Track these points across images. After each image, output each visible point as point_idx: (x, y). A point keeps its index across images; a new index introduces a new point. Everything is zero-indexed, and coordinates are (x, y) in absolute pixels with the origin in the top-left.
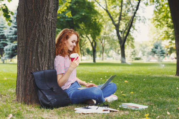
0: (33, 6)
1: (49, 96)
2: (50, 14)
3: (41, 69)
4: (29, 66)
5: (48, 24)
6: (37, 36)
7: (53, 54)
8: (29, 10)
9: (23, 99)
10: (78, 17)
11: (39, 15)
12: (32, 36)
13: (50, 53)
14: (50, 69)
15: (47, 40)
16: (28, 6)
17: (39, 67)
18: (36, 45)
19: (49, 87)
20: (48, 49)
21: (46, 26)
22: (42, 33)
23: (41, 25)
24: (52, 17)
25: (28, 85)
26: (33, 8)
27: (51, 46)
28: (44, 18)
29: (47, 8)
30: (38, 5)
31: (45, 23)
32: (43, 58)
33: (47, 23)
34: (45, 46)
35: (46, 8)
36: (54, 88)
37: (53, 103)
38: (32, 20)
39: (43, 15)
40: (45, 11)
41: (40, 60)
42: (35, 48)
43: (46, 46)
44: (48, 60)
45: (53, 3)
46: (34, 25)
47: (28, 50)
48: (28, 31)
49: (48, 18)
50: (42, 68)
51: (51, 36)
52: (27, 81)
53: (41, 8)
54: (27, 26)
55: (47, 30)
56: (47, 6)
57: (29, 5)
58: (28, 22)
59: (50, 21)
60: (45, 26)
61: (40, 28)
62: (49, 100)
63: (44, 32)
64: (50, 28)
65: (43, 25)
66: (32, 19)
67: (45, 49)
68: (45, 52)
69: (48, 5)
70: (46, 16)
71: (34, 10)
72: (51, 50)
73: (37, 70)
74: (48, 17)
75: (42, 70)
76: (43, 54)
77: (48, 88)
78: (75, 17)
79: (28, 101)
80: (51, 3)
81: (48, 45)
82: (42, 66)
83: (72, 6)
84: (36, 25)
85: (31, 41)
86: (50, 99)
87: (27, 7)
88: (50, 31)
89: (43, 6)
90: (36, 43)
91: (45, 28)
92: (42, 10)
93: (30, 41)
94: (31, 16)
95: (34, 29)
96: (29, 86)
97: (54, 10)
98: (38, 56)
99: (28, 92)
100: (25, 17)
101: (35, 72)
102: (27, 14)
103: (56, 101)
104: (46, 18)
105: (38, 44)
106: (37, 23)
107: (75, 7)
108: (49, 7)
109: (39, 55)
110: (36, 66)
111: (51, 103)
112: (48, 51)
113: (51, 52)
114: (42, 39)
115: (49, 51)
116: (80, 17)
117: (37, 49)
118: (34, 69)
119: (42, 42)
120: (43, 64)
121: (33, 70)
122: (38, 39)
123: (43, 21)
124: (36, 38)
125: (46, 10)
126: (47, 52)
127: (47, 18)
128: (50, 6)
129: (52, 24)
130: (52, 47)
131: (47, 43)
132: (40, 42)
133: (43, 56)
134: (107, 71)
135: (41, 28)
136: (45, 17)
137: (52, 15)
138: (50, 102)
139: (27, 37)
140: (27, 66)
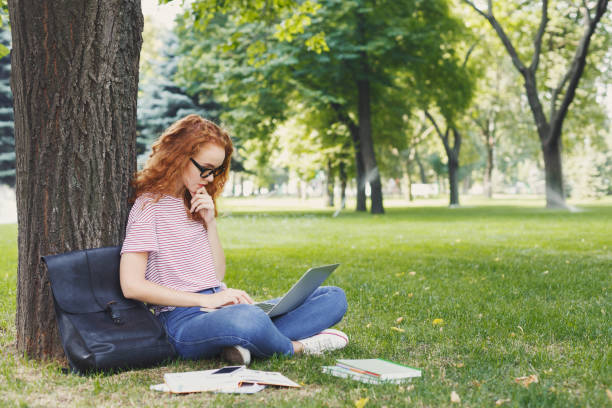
0: (45, 44)
1: (92, 334)
2: (105, 65)
3: (80, 246)
4: (41, 238)
5: (99, 97)
6: (63, 138)
7: (124, 194)
8: (33, 57)
9: (27, 340)
10: (379, 48)
11: (67, 70)
12: (45, 141)
13: (109, 194)
14: (112, 246)
15: (97, 152)
16: (30, 44)
17: (73, 239)
18: (59, 168)
19: (99, 305)
20: (102, 179)
21: (92, 105)
22: (80, 130)
23: (75, 102)
24: (114, 74)
25: (40, 297)
26: (46, 48)
27: (113, 168)
28: (84, 80)
29: (93, 45)
30: (60, 38)
31: (87, 96)
32: (85, 210)
33: (95, 96)
34: (90, 171)
35: (89, 47)
36: (114, 308)
37: (99, 356)
38: (43, 89)
39: (80, 71)
40: (85, 58)
41: (75, 215)
42: (57, 177)
43: (94, 171)
44: (104, 214)
45: (115, 30)
46: (51, 103)
47: (36, 186)
48: (34, 124)
49: (100, 78)
50: (84, 243)
51: (114, 138)
52: (36, 283)
53: (71, 49)
54: (33, 110)
55: (95, 118)
56: (91, 39)
57: (33, 40)
58: (34, 97)
59: (107, 87)
60: (87, 105)
61: (72, 113)
62: (89, 347)
63: (86, 125)
64: (106, 112)
65: (80, 101)
66: (43, 85)
67: (91, 180)
68: (92, 189)
69: (96, 36)
70: (91, 75)
71: (48, 57)
72: (115, 184)
73: (66, 250)
74: (97, 76)
75: (84, 249)
76: (85, 198)
77: (97, 308)
78: (369, 48)
79: (41, 349)
80: (107, 31)
81: (101, 166)
82: (83, 236)
83: (359, 7)
84: (58, 104)
85: (45, 155)
86: (96, 343)
87: (28, 46)
88: (106, 122)
89: (77, 42)
90: (60, 161)
91: (90, 113)
92: (74, 54)
93: (41, 156)
94: (40, 75)
95: (51, 117)
96: (43, 300)
97: (121, 50)
98: (68, 203)
99: (38, 319)
100: (24, 78)
101: (60, 254)
102: (27, 69)
103: (112, 350)
104: (93, 81)
105: (66, 164)
106: (60, 97)
107: (369, 10)
108: (100, 43)
109: (70, 200)
110: (62, 236)
111: (92, 358)
112: (102, 187)
113: (114, 189)
114: (79, 148)
115: (108, 185)
116: (388, 47)
117: (64, 182)
118: (58, 245)
119: (82, 157)
120: (86, 229)
121: (53, 248)
122: (66, 149)
123: (81, 91)
124: (60, 147)
125: (88, 54)
126: (100, 188)
127: (95, 79)
128: (106, 41)
129: (113, 100)
130: (118, 172)
131: (96, 162)
132: (72, 159)
133: (85, 202)
134: (458, 241)
135: (75, 112)
136: (85, 77)
137: (114, 67)
138: (90, 352)
139: (33, 142)
140: (37, 235)
